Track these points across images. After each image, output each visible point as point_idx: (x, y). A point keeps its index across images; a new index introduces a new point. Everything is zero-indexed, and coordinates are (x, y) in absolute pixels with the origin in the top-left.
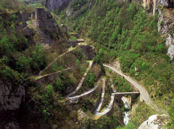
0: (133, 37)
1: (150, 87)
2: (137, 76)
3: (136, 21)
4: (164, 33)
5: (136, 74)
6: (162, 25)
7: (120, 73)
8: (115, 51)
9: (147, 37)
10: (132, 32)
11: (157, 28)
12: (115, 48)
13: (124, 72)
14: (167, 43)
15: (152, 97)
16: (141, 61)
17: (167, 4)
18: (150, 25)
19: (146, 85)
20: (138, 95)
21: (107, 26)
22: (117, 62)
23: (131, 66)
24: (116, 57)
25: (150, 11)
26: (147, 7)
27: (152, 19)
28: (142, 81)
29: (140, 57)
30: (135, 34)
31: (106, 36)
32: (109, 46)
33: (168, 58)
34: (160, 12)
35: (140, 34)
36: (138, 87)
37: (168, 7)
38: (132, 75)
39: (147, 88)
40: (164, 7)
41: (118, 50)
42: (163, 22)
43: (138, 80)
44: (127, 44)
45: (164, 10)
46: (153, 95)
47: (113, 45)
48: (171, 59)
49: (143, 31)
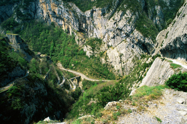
0: (64, 48)
1: (84, 72)
2: (75, 68)
3: (63, 39)
4: (80, 45)
5: (74, 68)
6: (78, 41)
7: (63, 69)
8: (56, 57)
9: (72, 48)
10: (62, 45)
11: (76, 43)
12: (55, 55)
13: (66, 68)
14: (84, 50)
15: (87, 76)
16: (74, 60)
17: (78, 30)
18: (71, 41)
19: (81, 72)
20: (80, 77)
21: (43, 42)
22: (59, 64)
23: (69, 64)
24: (57, 61)
25: (68, 32)
26: (66, 30)
27: (71, 37)
28: (78, 70)
29: (72, 58)
30: (64, 47)
31: (46, 49)
32: (50, 55)
33: (87, 57)
34: (75, 34)
35: (67, 46)
36: (78, 73)
37: (79, 31)
38: (72, 69)
39: (83, 73)
40: (77, 31)
41: (57, 56)
42: (79, 39)
43: (76, 70)
44: (62, 52)
45: (77, 33)
46: (88, 75)
47: (53, 54)
48: (89, 57)
49: (68, 44)
